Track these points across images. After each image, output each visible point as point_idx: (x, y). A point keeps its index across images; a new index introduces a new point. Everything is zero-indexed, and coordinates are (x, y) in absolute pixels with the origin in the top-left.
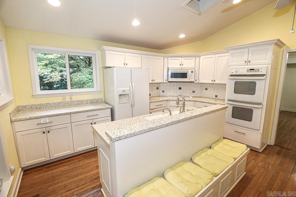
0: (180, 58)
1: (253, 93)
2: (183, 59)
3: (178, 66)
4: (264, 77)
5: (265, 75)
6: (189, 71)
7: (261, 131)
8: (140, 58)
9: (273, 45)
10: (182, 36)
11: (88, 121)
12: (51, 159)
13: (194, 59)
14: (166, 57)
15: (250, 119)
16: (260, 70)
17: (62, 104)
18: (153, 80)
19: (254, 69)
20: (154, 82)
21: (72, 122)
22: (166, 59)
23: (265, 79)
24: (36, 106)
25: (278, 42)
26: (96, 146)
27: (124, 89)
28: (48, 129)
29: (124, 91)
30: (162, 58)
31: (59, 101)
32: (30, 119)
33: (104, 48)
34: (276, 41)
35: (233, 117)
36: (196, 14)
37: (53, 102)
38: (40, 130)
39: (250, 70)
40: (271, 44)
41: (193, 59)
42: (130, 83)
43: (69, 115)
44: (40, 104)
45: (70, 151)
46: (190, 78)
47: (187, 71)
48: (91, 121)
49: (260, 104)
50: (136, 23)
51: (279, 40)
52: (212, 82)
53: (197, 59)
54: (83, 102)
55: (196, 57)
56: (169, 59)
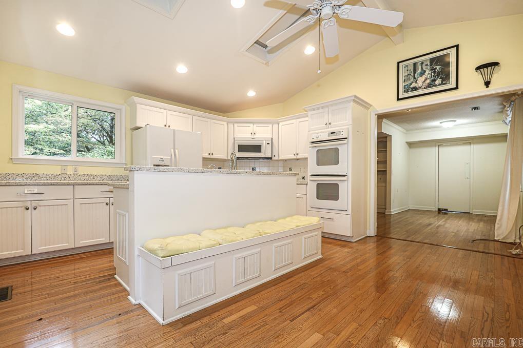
0: (251, 125)
1: (337, 163)
2: (255, 126)
3: (249, 136)
4: (345, 141)
5: (346, 138)
6: (263, 143)
7: (350, 212)
8: (190, 120)
9: (352, 103)
10: (251, 94)
11: (102, 200)
12: (33, 253)
13: (271, 126)
14: (231, 122)
15: (336, 198)
16: (342, 133)
17: (59, 177)
18: (211, 154)
19: (335, 133)
20: (212, 157)
21: (76, 198)
22: (231, 126)
23: (347, 144)
24: (14, 176)
25: (355, 99)
26: (111, 241)
27: (163, 157)
28: (34, 204)
29: (162, 160)
30: (225, 123)
31: (55, 173)
32: (7, 184)
33: (135, 100)
34: (353, 98)
35: (318, 198)
36: (263, 63)
37: (45, 173)
38: (20, 204)
39: (332, 133)
40: (349, 101)
41: (268, 126)
42: (172, 150)
43: (72, 186)
44: (21, 173)
45: (67, 244)
46: (266, 152)
47: (262, 142)
48: (107, 200)
49: (345, 175)
50: (182, 69)
51: (355, 96)
52: (295, 157)
53: (275, 126)
54: (95, 178)
55: (273, 123)
56: (236, 125)
